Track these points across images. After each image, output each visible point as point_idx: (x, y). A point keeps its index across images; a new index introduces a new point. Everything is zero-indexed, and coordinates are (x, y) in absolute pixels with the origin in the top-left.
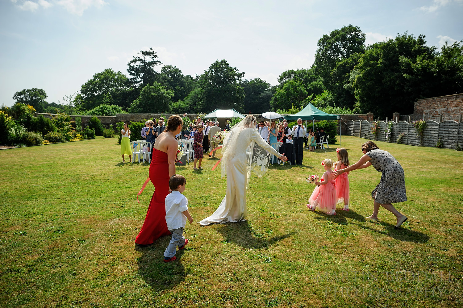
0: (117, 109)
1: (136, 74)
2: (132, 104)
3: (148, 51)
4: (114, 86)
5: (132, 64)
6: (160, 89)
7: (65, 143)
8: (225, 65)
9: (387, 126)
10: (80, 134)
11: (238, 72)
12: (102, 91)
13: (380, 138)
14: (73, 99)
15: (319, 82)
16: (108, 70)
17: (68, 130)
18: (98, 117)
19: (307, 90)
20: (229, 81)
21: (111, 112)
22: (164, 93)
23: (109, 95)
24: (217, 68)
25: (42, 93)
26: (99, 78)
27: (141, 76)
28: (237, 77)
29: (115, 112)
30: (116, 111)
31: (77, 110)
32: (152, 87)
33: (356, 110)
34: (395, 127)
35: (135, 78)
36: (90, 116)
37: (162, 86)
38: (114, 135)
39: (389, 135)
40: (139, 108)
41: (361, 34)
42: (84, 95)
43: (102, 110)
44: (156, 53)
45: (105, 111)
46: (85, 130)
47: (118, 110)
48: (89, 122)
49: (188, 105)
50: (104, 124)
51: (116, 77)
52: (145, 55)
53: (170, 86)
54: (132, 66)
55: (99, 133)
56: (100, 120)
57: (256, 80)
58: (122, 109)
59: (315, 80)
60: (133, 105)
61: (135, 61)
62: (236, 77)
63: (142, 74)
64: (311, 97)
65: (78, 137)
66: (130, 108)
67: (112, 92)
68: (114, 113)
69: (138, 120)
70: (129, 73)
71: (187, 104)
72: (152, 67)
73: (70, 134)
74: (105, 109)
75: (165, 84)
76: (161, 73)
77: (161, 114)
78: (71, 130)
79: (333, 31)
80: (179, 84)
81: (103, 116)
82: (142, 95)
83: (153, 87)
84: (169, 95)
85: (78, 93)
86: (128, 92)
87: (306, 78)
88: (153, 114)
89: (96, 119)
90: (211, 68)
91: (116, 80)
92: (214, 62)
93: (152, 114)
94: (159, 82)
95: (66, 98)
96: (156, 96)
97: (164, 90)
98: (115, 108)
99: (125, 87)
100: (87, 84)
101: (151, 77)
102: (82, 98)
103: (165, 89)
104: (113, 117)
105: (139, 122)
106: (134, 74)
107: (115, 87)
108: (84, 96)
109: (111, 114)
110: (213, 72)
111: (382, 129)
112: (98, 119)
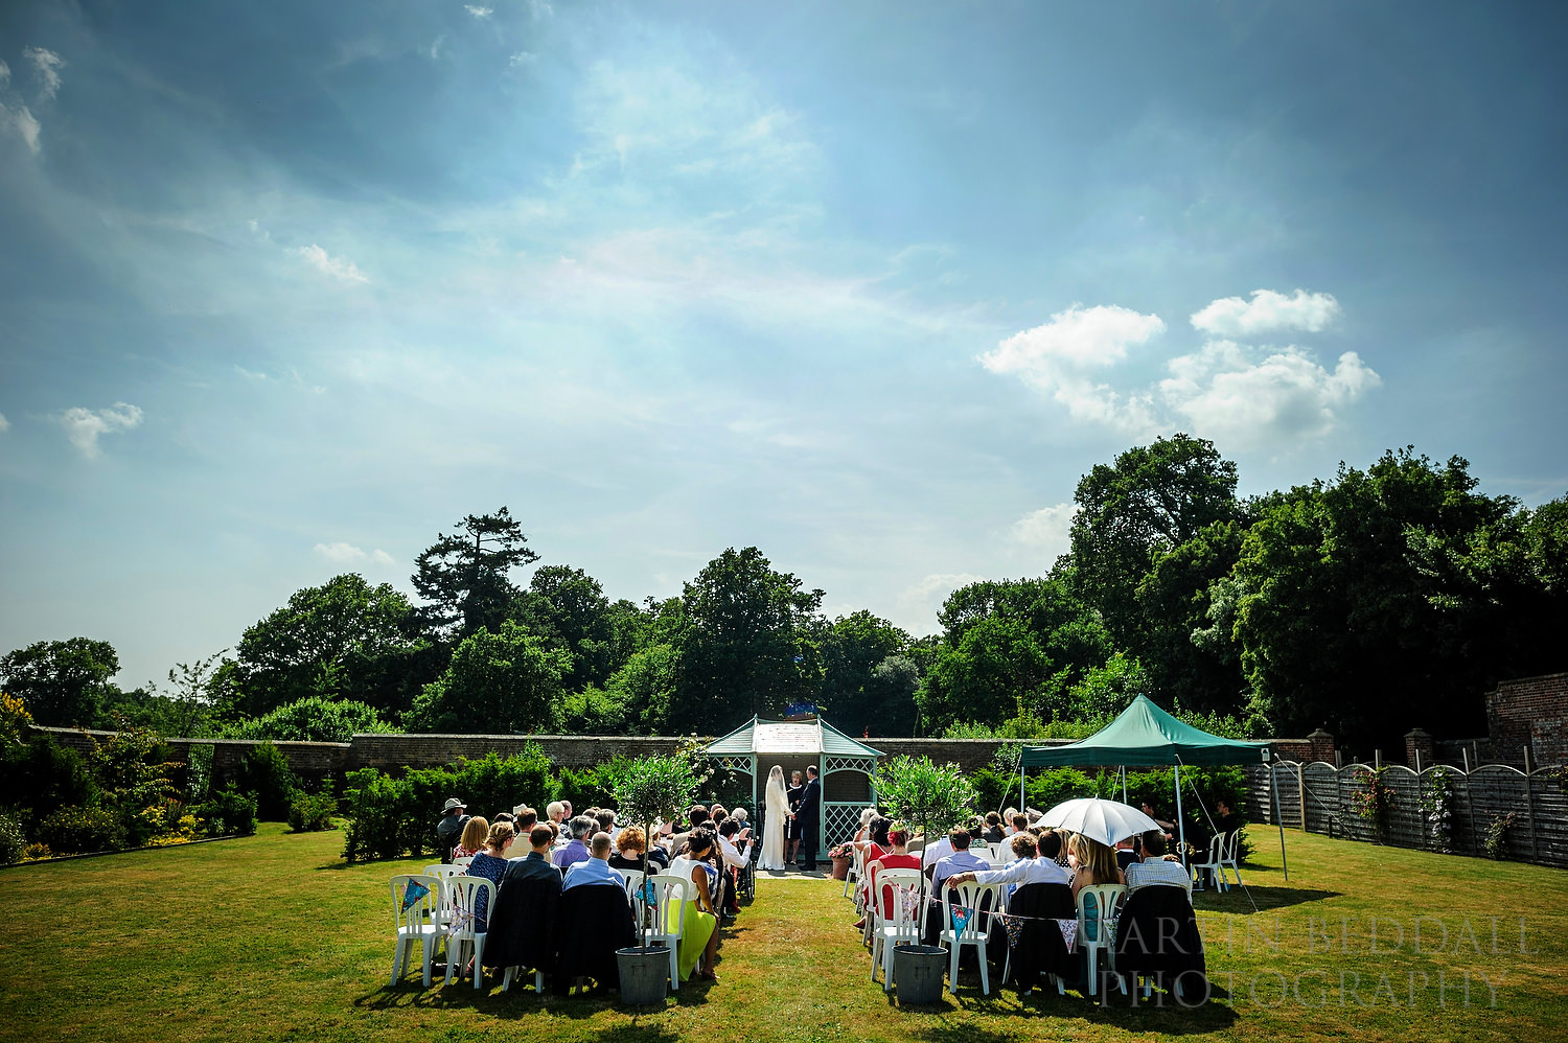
0: (359, 715)
1: (442, 592)
2: (419, 698)
3: (491, 516)
4: (361, 632)
5: (434, 560)
6: (522, 645)
7: (123, 856)
8: (756, 564)
9: (1427, 785)
10: (196, 816)
11: (799, 589)
12: (315, 651)
13: (1398, 834)
14: (206, 677)
15: (1086, 624)
16: (346, 577)
17: (150, 799)
18: (281, 747)
19: (1050, 652)
20: (771, 620)
21: (335, 728)
22: (536, 659)
23: (337, 665)
24: (728, 576)
25: (104, 656)
26: (310, 607)
27: (458, 601)
28: (797, 606)
29: (350, 725)
30: (354, 723)
31: (213, 718)
32: (495, 637)
33: (1256, 724)
34: (1464, 790)
35: (438, 607)
36: (249, 742)
37: (530, 635)
38: (332, 820)
39: (1442, 820)
40: (441, 712)
41: (1222, 464)
42: (250, 664)
43: (301, 719)
44: (517, 524)
45: (313, 723)
46: (219, 798)
47: (363, 718)
48: (242, 766)
49: (619, 705)
50: (299, 772)
51: (370, 604)
52: (481, 530)
53: (558, 636)
54: (430, 565)
55: (275, 809)
56: (287, 757)
57: (855, 618)
58: (380, 718)
59: (1072, 616)
60: (420, 702)
61: (443, 549)
62: (793, 607)
63: (463, 594)
64: (1063, 674)
65: (186, 828)
66: (409, 714)
67: (351, 654)
68: (345, 730)
69: (433, 760)
70: (419, 591)
71: (615, 700)
72: (502, 570)
73: (156, 814)
74: (313, 713)
75: (541, 628)
76: (529, 591)
77: (524, 737)
78: (162, 798)
79: (1125, 455)
80: (590, 631)
81: (303, 742)
82: (458, 667)
83: (501, 637)
84: (556, 668)
85: (226, 656)
86: (408, 655)
87: (1040, 612)
88: (496, 737)
89: (270, 755)
90: (706, 575)
91: (370, 614)
92: (717, 556)
93: (490, 736)
94: (520, 620)
95: (179, 672)
96: (508, 670)
97: (537, 651)
98: (354, 711)
99: (397, 638)
100: (266, 625)
101: (495, 604)
102: (238, 673)
103: (540, 644)
104: (341, 744)
105: (441, 769)
106: (434, 595)
107: (364, 638)
108: (248, 669)
109: (335, 736)
110: (714, 590)
111: (1400, 795)
112: (279, 754)
